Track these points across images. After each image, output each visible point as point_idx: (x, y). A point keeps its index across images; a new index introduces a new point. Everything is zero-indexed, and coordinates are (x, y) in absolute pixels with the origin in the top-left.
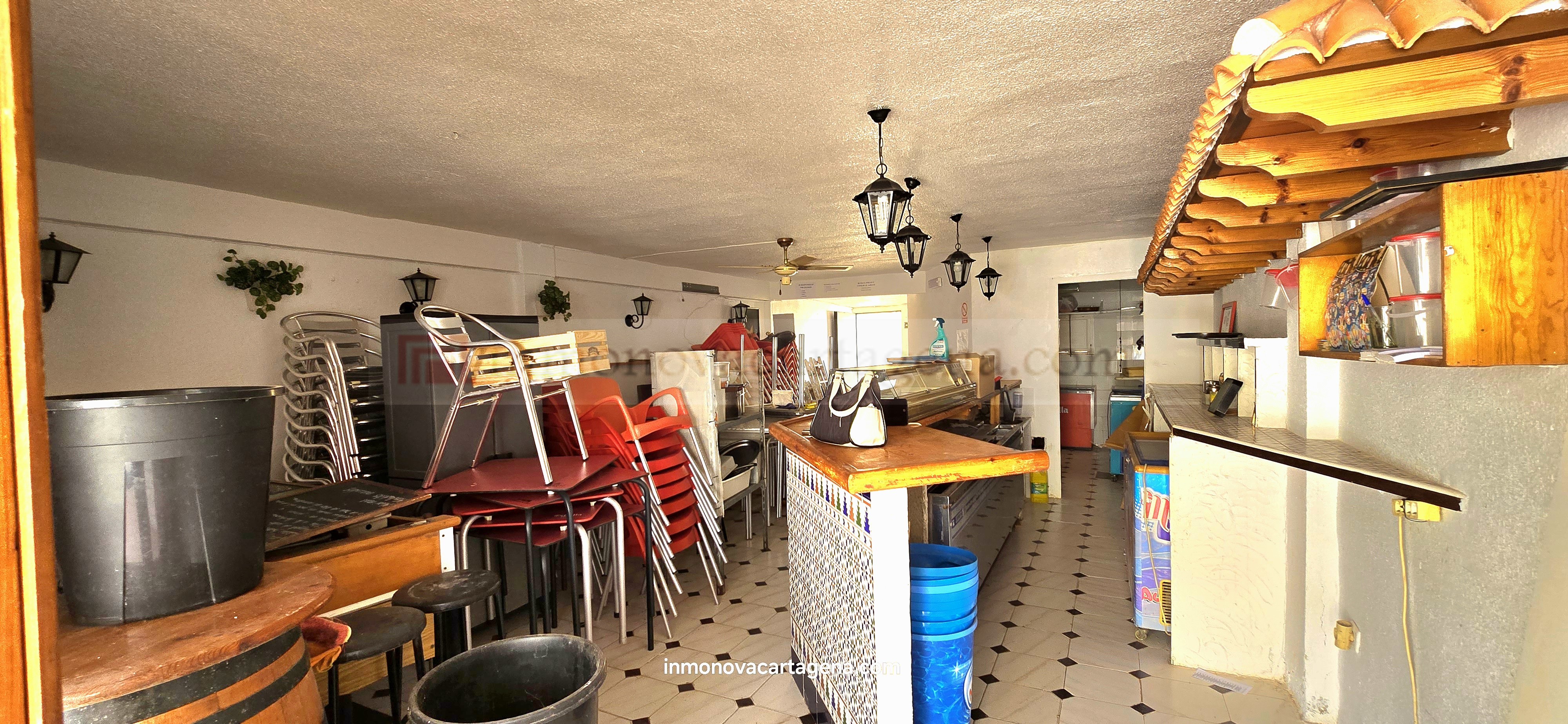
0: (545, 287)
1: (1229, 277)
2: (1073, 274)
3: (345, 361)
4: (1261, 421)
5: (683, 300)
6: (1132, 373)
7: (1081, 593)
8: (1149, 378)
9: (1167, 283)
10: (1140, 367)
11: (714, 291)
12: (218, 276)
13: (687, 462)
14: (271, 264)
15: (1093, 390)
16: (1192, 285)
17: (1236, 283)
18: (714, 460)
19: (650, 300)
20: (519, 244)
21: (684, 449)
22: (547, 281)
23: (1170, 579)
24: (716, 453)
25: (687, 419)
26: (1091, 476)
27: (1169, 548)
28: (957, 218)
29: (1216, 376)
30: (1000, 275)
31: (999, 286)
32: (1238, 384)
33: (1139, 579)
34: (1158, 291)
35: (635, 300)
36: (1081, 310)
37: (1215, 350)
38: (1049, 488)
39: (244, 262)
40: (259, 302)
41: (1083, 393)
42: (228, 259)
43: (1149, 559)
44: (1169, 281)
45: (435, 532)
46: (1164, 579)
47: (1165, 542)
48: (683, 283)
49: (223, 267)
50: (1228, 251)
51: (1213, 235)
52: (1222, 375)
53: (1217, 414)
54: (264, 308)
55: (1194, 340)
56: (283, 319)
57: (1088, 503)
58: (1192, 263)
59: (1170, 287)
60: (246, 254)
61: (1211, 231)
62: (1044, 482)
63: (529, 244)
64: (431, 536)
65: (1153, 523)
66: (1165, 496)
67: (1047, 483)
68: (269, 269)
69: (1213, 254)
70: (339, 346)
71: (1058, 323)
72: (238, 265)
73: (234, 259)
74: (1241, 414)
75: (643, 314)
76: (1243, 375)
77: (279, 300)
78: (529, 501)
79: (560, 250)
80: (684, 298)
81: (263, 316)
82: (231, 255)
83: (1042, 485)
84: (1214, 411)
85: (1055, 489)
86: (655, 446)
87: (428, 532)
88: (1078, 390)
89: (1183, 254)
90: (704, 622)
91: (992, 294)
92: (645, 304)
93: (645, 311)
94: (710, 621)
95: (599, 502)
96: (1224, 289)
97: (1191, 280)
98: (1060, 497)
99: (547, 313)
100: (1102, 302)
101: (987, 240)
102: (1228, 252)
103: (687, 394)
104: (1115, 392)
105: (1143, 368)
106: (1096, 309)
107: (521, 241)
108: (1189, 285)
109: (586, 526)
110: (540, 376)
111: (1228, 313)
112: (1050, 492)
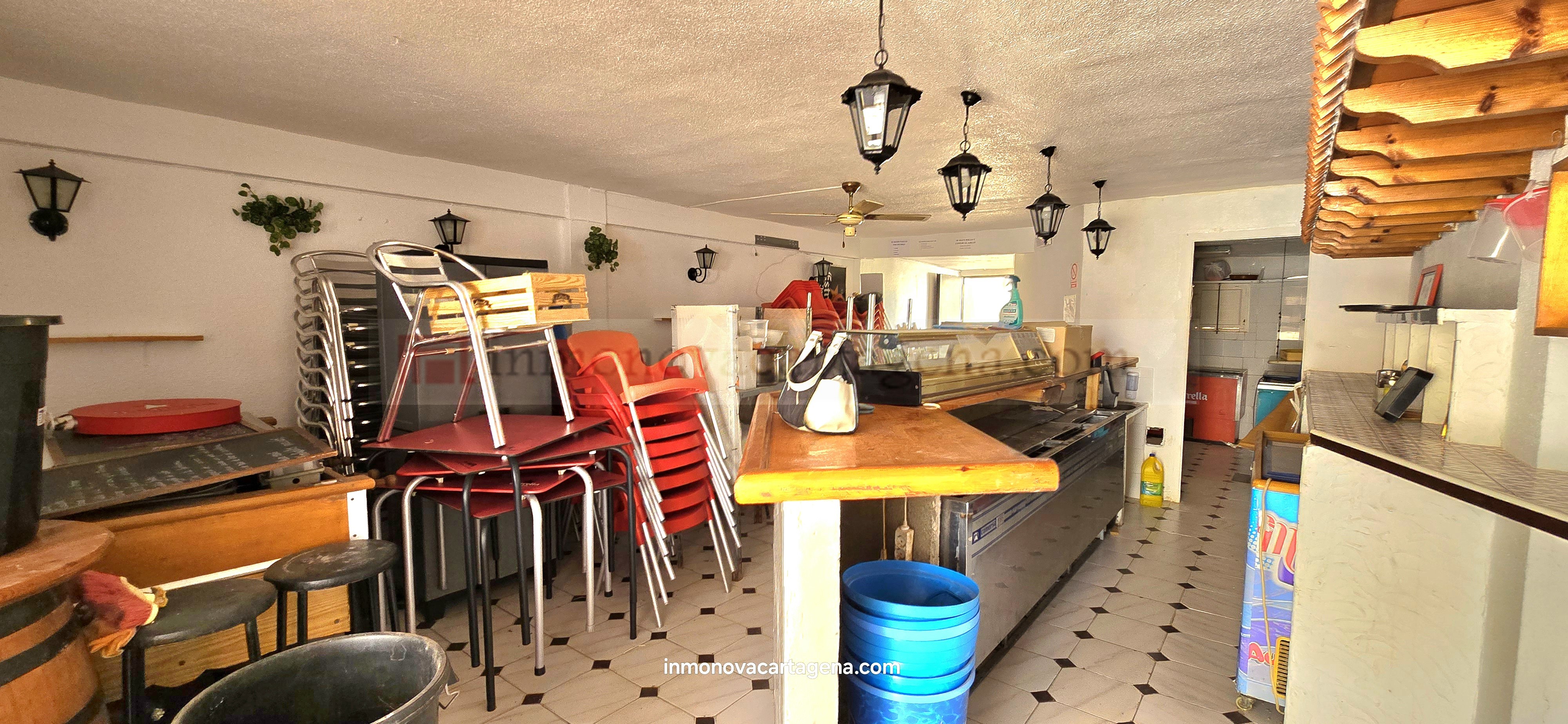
0: (591, 234)
1: (1435, 229)
2: (1215, 229)
3: (342, 302)
4: (1456, 433)
5: (756, 254)
6: (1290, 356)
7: (1175, 631)
8: (1309, 363)
9: (1339, 239)
10: (1297, 348)
11: (792, 245)
12: (234, 210)
13: (700, 431)
14: (290, 200)
15: (1241, 375)
16: (1376, 241)
17: (1446, 238)
18: (733, 431)
19: (713, 252)
20: (566, 187)
21: (700, 415)
22: (592, 228)
23: (1289, 637)
24: (736, 422)
25: (704, 382)
26: (1227, 478)
27: (1291, 596)
28: (1049, 152)
29: (1399, 366)
30: (1113, 229)
31: (1114, 243)
32: (1424, 377)
33: (1247, 631)
34: (1331, 252)
35: (697, 252)
36: (1234, 278)
37: (1401, 328)
38: (1165, 490)
39: (259, 198)
40: (273, 239)
41: (1228, 377)
42: (243, 193)
43: (1262, 606)
44: (1343, 236)
45: (343, 494)
46: (1283, 635)
47: (1289, 587)
48: (756, 236)
49: (241, 202)
50: (1423, 176)
51: (1395, 147)
52: (1405, 363)
53: (1387, 417)
54: (278, 244)
55: (1373, 314)
56: (295, 258)
57: (1214, 511)
58: (1368, 202)
59: (1345, 244)
60: (263, 190)
61: (1392, 142)
62: (1158, 481)
63: (576, 188)
64: (336, 499)
65: (1272, 560)
66: (1294, 525)
67: (1162, 484)
68: (288, 205)
69: (1399, 184)
70: (336, 286)
71: (1191, 289)
72: (254, 200)
73: (249, 194)
74: (1427, 418)
75: (705, 267)
76: (1435, 362)
77: (294, 237)
78: (473, 465)
79: (613, 196)
80: (758, 252)
81: (278, 253)
82: (245, 189)
83: (1155, 485)
84: (1383, 413)
85: (1173, 491)
86: (656, 411)
87: (333, 494)
88: (1222, 373)
89: (1355, 189)
90: (705, 611)
91: (1102, 251)
92: (707, 256)
93: (708, 264)
94: (710, 611)
95: (568, 472)
96: (1427, 249)
97: (1375, 233)
98: (1178, 500)
99: (592, 261)
100: (1263, 270)
101: (1100, 184)
102: (1425, 180)
103: (707, 355)
104: (1267, 378)
105: (1301, 351)
106: (1254, 277)
107: (568, 185)
108: (1372, 241)
109: (540, 497)
110: (498, 324)
111: (1429, 281)
112: (1165, 495)
